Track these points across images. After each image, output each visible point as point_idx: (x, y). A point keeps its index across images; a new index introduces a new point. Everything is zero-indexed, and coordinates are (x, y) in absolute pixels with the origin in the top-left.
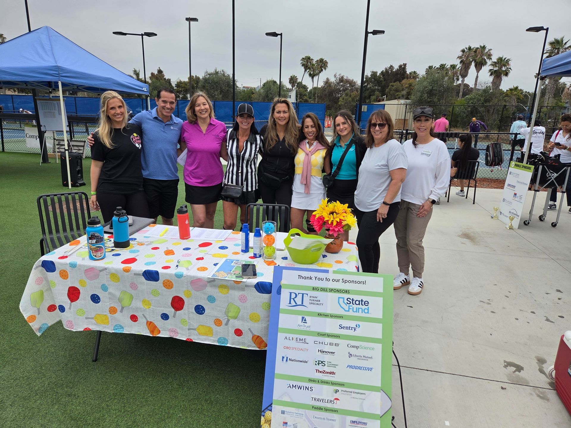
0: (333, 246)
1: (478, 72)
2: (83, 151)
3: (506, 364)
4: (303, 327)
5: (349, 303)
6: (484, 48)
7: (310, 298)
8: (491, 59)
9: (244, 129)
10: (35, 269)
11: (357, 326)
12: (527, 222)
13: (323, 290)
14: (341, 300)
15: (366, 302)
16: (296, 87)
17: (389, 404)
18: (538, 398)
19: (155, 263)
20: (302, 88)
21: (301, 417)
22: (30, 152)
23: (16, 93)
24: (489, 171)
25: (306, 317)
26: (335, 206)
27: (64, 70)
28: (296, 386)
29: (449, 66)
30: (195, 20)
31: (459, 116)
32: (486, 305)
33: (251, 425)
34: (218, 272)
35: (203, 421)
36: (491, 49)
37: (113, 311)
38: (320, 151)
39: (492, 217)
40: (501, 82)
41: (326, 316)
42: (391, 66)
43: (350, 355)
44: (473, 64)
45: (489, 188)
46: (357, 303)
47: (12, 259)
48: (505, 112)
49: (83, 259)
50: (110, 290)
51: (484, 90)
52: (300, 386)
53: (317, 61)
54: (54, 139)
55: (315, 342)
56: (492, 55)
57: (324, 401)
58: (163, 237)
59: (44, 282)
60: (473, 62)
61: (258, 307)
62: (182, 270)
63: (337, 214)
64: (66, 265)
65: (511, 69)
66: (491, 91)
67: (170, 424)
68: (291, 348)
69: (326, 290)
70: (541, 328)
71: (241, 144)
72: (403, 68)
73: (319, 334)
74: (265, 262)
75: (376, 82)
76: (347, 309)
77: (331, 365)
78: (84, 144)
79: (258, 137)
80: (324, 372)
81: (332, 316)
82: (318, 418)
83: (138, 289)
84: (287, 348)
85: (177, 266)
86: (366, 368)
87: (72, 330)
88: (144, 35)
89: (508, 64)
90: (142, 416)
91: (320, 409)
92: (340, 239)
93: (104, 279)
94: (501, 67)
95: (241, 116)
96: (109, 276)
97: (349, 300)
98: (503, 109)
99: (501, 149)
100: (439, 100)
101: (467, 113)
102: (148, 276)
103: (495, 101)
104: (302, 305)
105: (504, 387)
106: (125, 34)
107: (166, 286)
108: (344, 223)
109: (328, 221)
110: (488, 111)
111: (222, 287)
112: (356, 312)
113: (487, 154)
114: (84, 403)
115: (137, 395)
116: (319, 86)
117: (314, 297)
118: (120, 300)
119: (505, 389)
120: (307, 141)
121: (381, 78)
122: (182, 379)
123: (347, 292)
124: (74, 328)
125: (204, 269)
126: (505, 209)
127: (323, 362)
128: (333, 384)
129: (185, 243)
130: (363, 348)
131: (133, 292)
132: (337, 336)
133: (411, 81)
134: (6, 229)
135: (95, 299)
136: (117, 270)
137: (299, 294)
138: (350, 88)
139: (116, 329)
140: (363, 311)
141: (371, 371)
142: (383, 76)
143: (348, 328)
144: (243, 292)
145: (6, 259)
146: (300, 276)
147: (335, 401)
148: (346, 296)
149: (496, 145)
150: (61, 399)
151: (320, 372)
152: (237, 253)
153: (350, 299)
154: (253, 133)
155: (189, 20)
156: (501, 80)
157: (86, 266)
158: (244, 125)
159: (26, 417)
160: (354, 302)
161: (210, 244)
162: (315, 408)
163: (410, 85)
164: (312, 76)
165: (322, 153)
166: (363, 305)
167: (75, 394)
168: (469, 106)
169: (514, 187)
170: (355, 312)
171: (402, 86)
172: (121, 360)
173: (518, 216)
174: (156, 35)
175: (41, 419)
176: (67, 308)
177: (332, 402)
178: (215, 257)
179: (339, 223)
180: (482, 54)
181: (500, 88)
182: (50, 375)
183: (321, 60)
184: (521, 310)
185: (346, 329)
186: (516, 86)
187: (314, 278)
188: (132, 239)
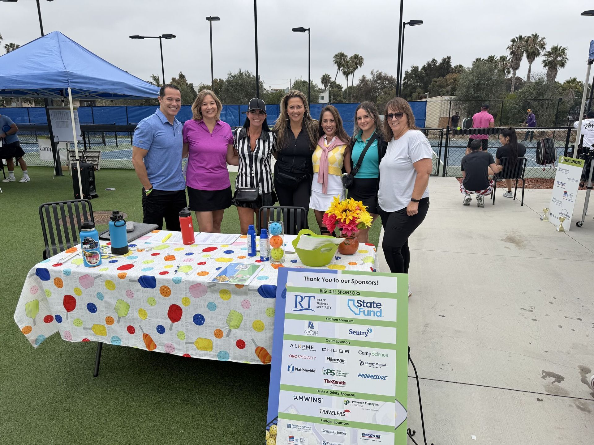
0: (346, 247)
1: (530, 63)
2: (98, 163)
3: (544, 374)
4: (310, 333)
5: (359, 305)
6: (536, 36)
7: (318, 302)
8: (545, 48)
9: (255, 126)
10: (29, 277)
11: (368, 331)
12: (580, 223)
13: (332, 292)
14: (351, 303)
15: (378, 304)
16: (329, 87)
17: (405, 415)
18: (578, 410)
19: (153, 268)
20: (335, 87)
21: (309, 431)
22: (44, 166)
23: (33, 106)
24: (541, 170)
25: (313, 322)
26: (348, 203)
27: (73, 75)
28: (303, 397)
29: (498, 58)
30: (217, 18)
31: (510, 112)
32: (527, 312)
33: (258, 441)
34: (220, 276)
35: (207, 437)
36: (544, 38)
37: (110, 321)
38: (339, 147)
39: (542, 219)
40: (556, 74)
41: (335, 320)
42: (434, 60)
43: (362, 363)
44: (525, 55)
45: (542, 188)
46: (369, 305)
47: (18, 274)
48: (561, 106)
49: (78, 266)
50: (106, 298)
51: (536, 82)
52: (307, 398)
53: (352, 57)
54: (68, 150)
55: (324, 349)
56: (545, 44)
57: (334, 414)
58: (165, 242)
59: (39, 291)
60: (525, 53)
61: (262, 313)
62: (181, 275)
63: (350, 211)
64: (59, 272)
65: (568, 59)
66: (544, 83)
67: (170, 440)
68: (298, 357)
69: (334, 292)
70: (587, 336)
71: (252, 142)
72: (447, 61)
73: (327, 340)
74: (272, 265)
75: (417, 78)
76: (357, 312)
77: (340, 374)
78: (99, 155)
79: (271, 134)
80: (333, 382)
81: (341, 320)
82: (327, 432)
83: (134, 297)
84: (293, 356)
85: (176, 271)
86: (380, 377)
87: (71, 341)
88: (162, 37)
89: (564, 54)
90: (142, 431)
91: (329, 422)
92: (355, 239)
93: (99, 287)
94: (556, 57)
95: (253, 111)
96: (104, 283)
97: (359, 302)
98: (559, 102)
99: (553, 145)
100: (487, 96)
101: (519, 109)
102: (145, 283)
103: (549, 94)
104: (309, 309)
105: (540, 398)
106: (142, 38)
107: (163, 293)
108: (358, 221)
109: (340, 219)
110: (542, 106)
111: (223, 292)
112: (368, 315)
113: (538, 151)
114: (83, 418)
115: (137, 411)
116: (355, 85)
117: (321, 300)
118: (116, 310)
119: (542, 400)
120: (325, 137)
121: (423, 73)
122: (186, 394)
123: (357, 293)
124: (73, 339)
125: (205, 273)
126: (555, 209)
127: (332, 371)
128: (343, 394)
129: (189, 248)
130: (376, 354)
131: (129, 300)
132: (347, 342)
133: (456, 75)
134: (14, 244)
135: (92, 308)
136: (111, 277)
137: (305, 297)
138: (388, 86)
139: (114, 341)
140: (375, 314)
141: (384, 379)
142: (425, 71)
143: (359, 333)
144: (246, 297)
145: (12, 274)
146: (306, 278)
147: (346, 413)
148: (356, 298)
149: (548, 141)
150: (59, 414)
151: (329, 382)
152: (243, 257)
153: (361, 301)
154: (264, 130)
155: (210, 19)
156: (557, 72)
157: (81, 273)
158: (256, 122)
159: (22, 433)
160: (365, 304)
161: (216, 248)
162: (324, 421)
163: (455, 80)
164: (346, 74)
165: (341, 149)
166: (375, 308)
167: (74, 409)
168: (521, 101)
169: (564, 184)
170: (366, 315)
171: (447, 81)
172: (123, 376)
173: (569, 217)
174: (175, 37)
175: (38, 434)
176: (64, 318)
177: (342, 414)
178: (219, 261)
179: (353, 222)
180: (535, 43)
181: (557, 80)
182: (49, 390)
183: (356, 57)
184: (566, 317)
185: (357, 334)
186: (574, 77)
187: (321, 280)
188: (132, 246)
